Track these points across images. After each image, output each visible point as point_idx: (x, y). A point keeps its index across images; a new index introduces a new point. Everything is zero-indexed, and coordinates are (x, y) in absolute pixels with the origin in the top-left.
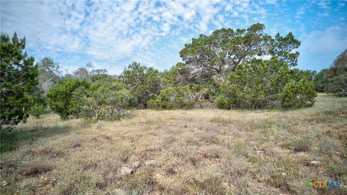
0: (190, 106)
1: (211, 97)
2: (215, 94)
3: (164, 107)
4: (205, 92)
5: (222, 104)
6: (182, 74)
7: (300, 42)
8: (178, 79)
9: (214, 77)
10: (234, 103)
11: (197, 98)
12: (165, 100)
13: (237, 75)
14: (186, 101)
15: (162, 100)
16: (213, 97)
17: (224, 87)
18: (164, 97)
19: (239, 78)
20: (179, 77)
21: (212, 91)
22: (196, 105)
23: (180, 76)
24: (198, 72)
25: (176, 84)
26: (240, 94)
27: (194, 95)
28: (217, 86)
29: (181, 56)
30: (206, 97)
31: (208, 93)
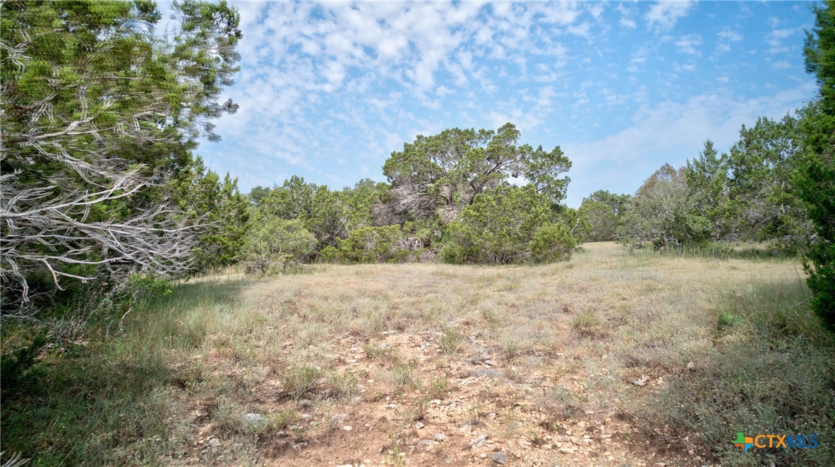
0: (401, 258)
1: (434, 244)
2: (441, 240)
3: (356, 260)
4: (425, 236)
5: (452, 256)
6: (384, 202)
7: (571, 163)
8: (376, 210)
9: (440, 211)
10: (469, 255)
11: (411, 246)
12: (358, 248)
13: (474, 211)
14: (393, 250)
15: (354, 248)
16: (438, 244)
17: (454, 229)
18: (356, 242)
19: (476, 216)
20: (380, 208)
21: (436, 234)
22: (410, 256)
23: (382, 206)
24: (413, 202)
25: (373, 219)
26: (477, 241)
27: (407, 240)
28: (444, 226)
29: (386, 174)
30: (427, 245)
31: (430, 237)
